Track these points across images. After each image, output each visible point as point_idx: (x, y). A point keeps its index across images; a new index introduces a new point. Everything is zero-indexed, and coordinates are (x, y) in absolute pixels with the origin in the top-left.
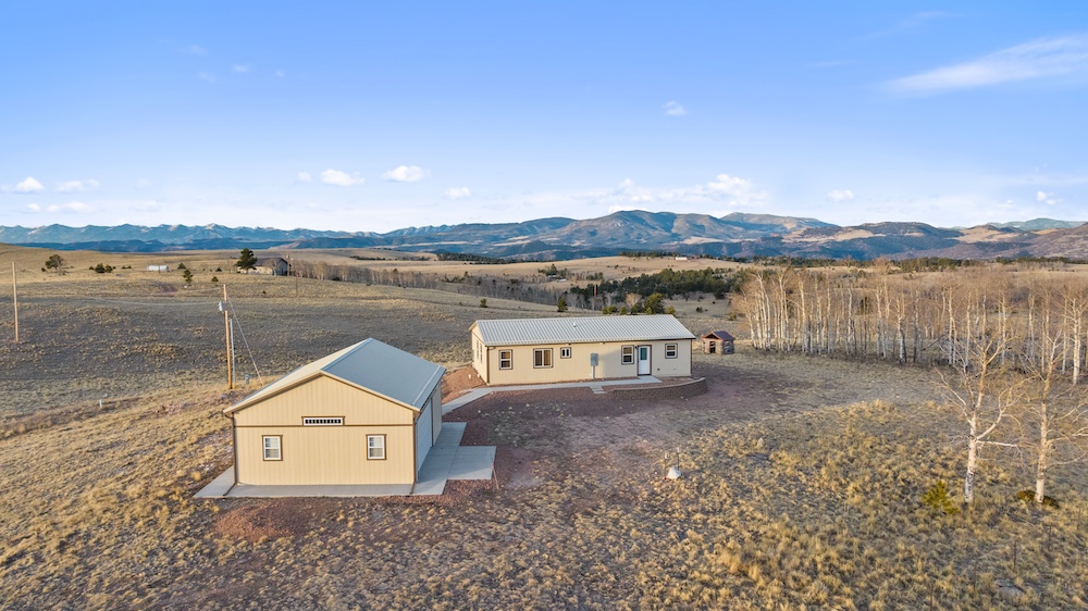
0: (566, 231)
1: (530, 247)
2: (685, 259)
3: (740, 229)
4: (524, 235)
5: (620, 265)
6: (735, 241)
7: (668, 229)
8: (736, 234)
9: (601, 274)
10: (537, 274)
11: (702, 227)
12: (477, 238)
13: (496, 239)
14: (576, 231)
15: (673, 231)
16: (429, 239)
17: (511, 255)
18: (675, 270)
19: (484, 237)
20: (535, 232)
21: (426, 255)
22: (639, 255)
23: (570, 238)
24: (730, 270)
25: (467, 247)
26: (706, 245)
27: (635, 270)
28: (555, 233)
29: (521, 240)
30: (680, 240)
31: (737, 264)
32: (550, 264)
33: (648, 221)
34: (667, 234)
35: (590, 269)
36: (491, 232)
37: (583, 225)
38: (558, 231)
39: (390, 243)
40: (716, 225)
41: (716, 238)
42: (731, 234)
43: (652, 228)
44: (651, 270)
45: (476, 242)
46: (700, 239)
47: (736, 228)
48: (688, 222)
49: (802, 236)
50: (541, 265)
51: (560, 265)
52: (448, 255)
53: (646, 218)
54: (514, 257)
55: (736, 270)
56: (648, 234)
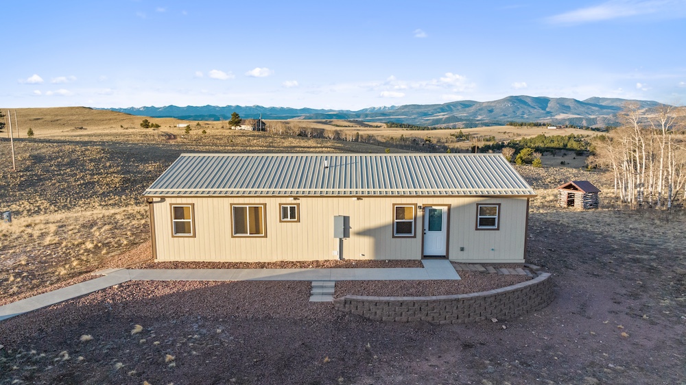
0: (472, 109)
1: (448, 120)
2: (555, 128)
3: (597, 108)
4: (445, 112)
5: (507, 132)
6: (592, 117)
7: (544, 108)
8: (593, 112)
9: (494, 137)
10: (449, 137)
11: (569, 107)
12: (413, 114)
13: (426, 114)
14: (479, 110)
15: (548, 109)
16: (383, 114)
17: (434, 126)
18: (546, 135)
19: (418, 113)
20: (451, 110)
21: (379, 124)
22: (522, 125)
23: (475, 114)
24: (588, 136)
25: (407, 119)
26: (570, 120)
27: (519, 135)
28: (465, 111)
29: (441, 116)
30: (552, 116)
31: (594, 132)
32: (459, 130)
33: (530, 103)
34: (543, 111)
35: (487, 134)
36: (422, 110)
37: (484, 105)
38: (467, 109)
39: (359, 117)
40: (579, 105)
41: (579, 115)
42: (589, 112)
43: (532, 107)
44: (529, 135)
45: (413, 117)
46: (567, 115)
47: (594, 108)
48: (558, 103)
49: (644, 113)
50: (453, 131)
51: (466, 131)
52: (393, 124)
53: (528, 100)
54: (436, 126)
55: (593, 136)
56: (530, 112)
